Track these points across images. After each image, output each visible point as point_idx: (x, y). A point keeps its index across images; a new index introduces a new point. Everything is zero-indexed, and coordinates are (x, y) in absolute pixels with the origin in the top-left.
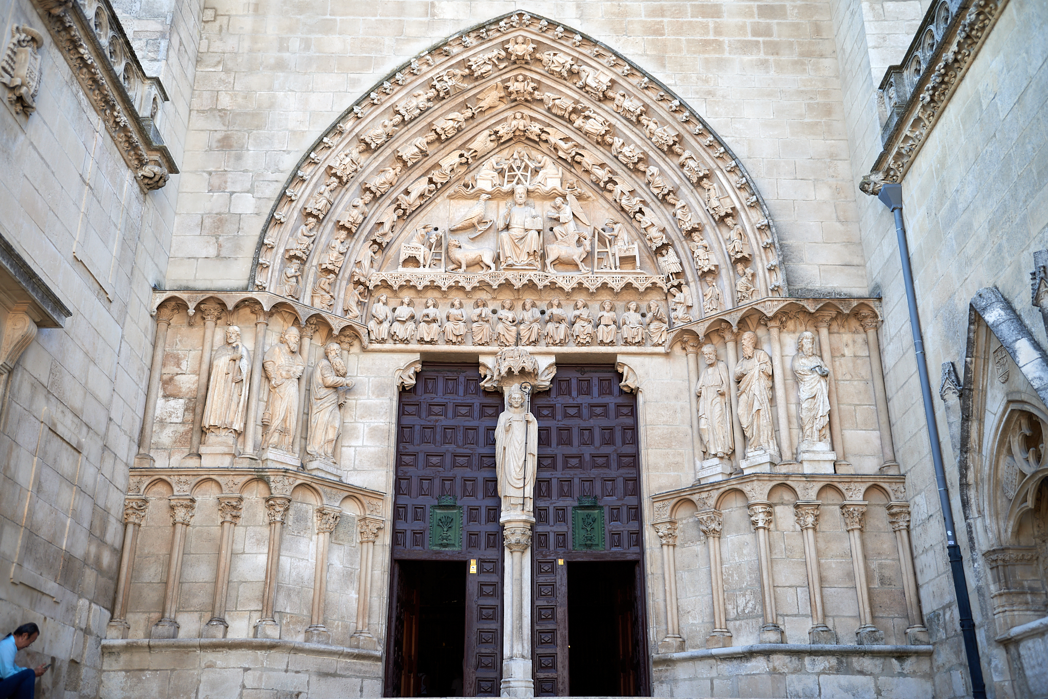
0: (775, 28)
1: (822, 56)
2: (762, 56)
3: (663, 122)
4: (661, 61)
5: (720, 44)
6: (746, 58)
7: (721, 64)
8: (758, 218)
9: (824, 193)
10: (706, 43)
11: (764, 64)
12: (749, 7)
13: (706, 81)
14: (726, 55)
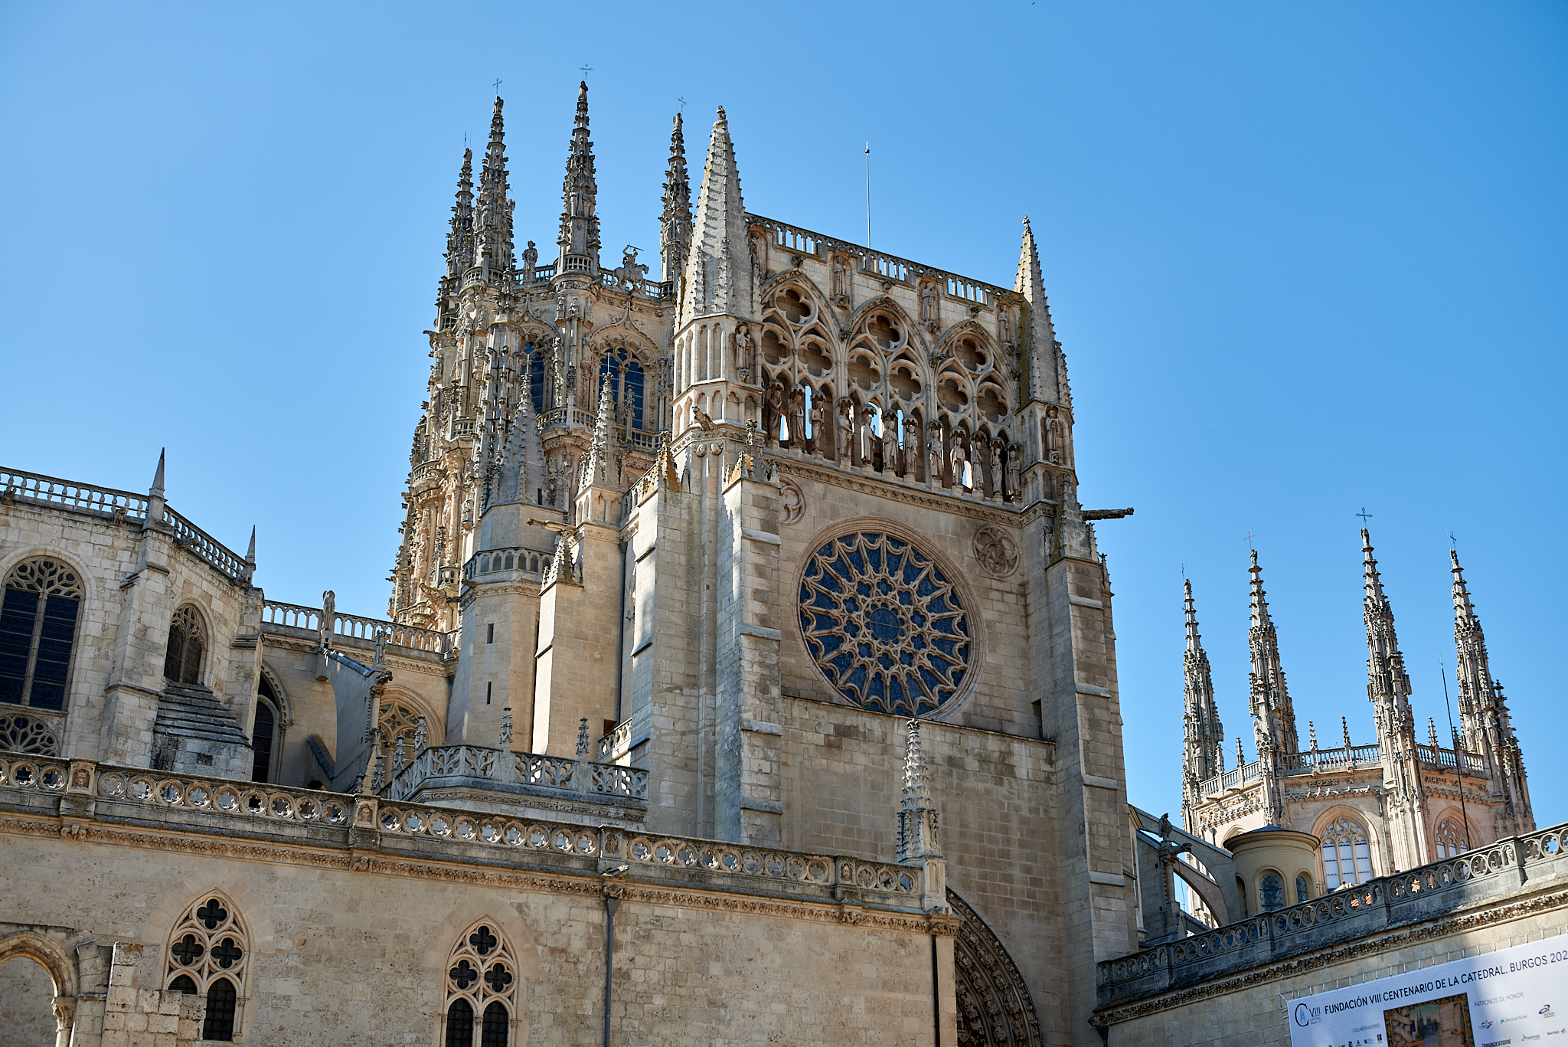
0: (1038, 893)
1: (1058, 915)
2: (1031, 912)
3: (987, 951)
4: (985, 909)
5: (1012, 900)
6: (1025, 912)
7: (1013, 914)
8: (1030, 1016)
9: (1057, 1002)
10: (1006, 900)
11: (1032, 916)
12: (1026, 878)
13: (1006, 925)
14: (1015, 909)
